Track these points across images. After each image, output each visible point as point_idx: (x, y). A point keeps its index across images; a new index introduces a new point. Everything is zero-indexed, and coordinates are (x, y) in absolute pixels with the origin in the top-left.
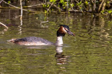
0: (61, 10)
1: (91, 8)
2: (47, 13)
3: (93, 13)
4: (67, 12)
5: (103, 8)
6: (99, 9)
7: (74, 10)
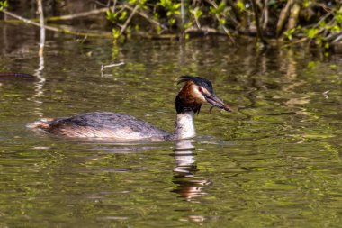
0: (162, 29)
1: (254, 22)
2: (119, 37)
3: (260, 36)
4: (180, 35)
5: (292, 22)
6: (280, 24)
7: (203, 29)
